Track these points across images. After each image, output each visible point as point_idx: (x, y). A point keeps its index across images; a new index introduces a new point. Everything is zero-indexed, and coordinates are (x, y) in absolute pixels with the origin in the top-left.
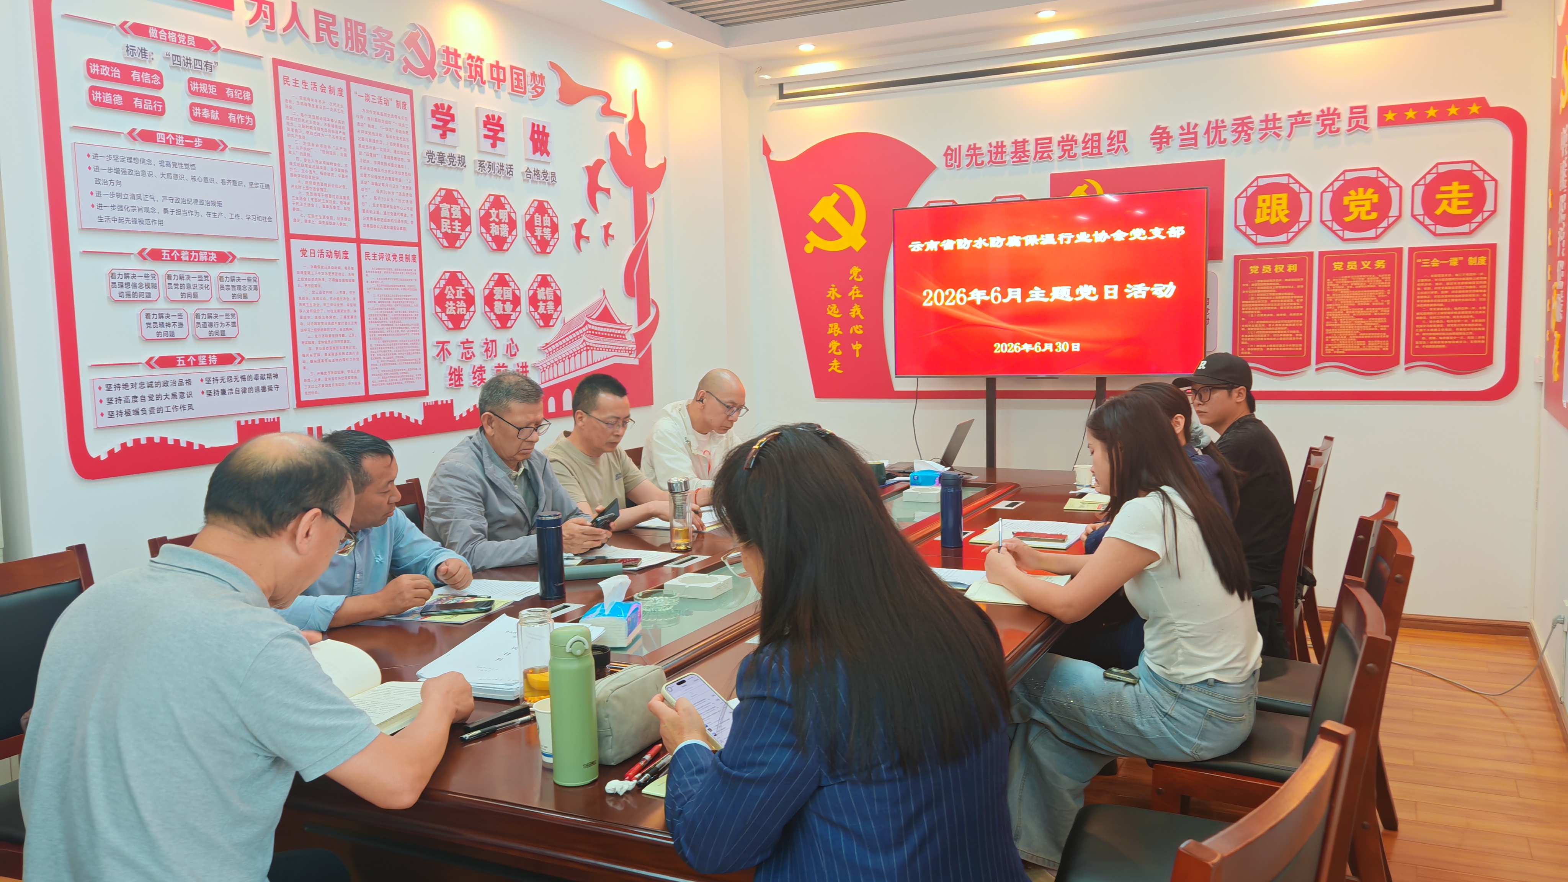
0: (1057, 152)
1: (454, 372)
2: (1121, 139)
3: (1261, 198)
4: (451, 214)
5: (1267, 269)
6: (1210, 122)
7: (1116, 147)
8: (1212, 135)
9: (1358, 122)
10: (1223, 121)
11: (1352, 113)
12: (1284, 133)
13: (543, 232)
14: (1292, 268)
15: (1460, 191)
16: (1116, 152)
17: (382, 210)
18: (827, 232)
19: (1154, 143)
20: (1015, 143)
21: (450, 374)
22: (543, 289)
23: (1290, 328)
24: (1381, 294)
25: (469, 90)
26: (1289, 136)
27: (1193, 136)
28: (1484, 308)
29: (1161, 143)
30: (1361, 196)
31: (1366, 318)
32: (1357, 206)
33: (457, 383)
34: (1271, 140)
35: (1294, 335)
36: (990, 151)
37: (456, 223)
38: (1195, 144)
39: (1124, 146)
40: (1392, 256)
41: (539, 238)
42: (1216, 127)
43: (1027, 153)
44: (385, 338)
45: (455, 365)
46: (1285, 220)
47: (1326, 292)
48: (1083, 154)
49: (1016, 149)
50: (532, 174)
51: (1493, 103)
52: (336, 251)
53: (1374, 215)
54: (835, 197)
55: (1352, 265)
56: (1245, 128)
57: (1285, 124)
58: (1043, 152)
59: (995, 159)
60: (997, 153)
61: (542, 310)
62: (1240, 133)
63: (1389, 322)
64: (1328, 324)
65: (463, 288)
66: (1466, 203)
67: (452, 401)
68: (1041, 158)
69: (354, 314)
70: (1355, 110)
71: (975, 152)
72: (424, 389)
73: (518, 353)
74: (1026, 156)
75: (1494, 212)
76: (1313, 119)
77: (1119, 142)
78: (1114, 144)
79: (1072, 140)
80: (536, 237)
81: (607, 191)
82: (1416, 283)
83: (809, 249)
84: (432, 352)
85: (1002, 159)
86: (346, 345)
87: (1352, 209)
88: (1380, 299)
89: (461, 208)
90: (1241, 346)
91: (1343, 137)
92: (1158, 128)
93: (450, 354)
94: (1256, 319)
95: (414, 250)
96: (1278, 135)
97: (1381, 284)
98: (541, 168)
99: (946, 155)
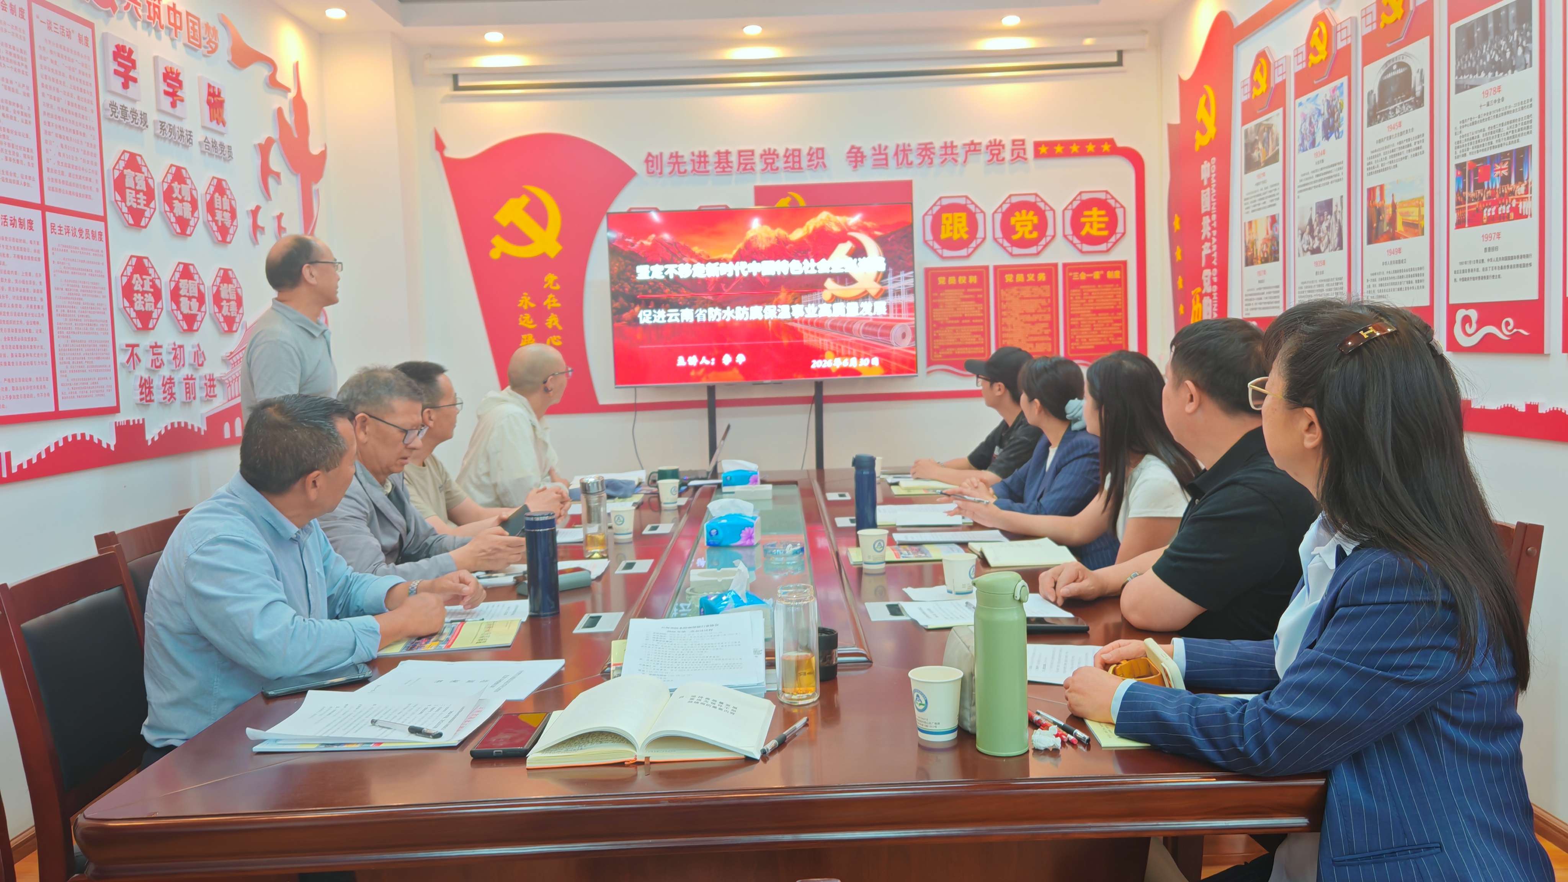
0: (759, 165)
1: (144, 384)
2: (820, 156)
3: (944, 216)
4: (136, 184)
5: (952, 280)
6: (898, 146)
7: (815, 162)
8: (901, 157)
9: (1018, 153)
10: (909, 145)
11: (1013, 145)
12: (961, 159)
13: (223, 217)
14: (973, 279)
15: (1099, 216)
16: (816, 168)
17: (67, 171)
18: (516, 236)
19: (851, 161)
20: (718, 153)
21: (141, 386)
22: (225, 285)
23: (974, 333)
24: (1043, 302)
25: (146, 33)
26: (965, 162)
27: (884, 157)
28: (1120, 314)
29: (856, 161)
30: (1024, 217)
31: (1033, 323)
32: (1022, 226)
33: (148, 398)
34: (949, 165)
35: (977, 339)
36: (693, 161)
37: (141, 195)
38: (887, 164)
39: (823, 163)
40: (1050, 270)
41: (220, 224)
42: (904, 150)
43: (730, 164)
44: (74, 337)
45: (146, 376)
46: (965, 237)
47: (1001, 302)
48: (785, 168)
49: (719, 159)
50: (210, 145)
51: (1120, 144)
52: (20, 219)
53: (1035, 235)
54: (524, 200)
55: (1020, 278)
56: (928, 153)
57: (960, 151)
58: (746, 164)
59: (699, 168)
60: (700, 162)
61: (225, 311)
62: (924, 157)
63: (1051, 327)
64: (1004, 329)
65: (151, 278)
66: (1103, 226)
67: (143, 420)
68: (745, 169)
69: (40, 304)
70: (1016, 143)
71: (677, 160)
72: (115, 404)
73: (205, 363)
74: (729, 167)
75: (1124, 234)
76: (983, 148)
77: (818, 158)
78: (813, 160)
79: (774, 154)
80: (216, 222)
81: (278, 175)
82: (1069, 293)
83: (495, 254)
84: (122, 358)
85: (705, 168)
86: (33, 343)
87: (1018, 228)
88: (1043, 307)
89: (146, 177)
90: (934, 350)
91: (1006, 165)
92: (853, 147)
93: (140, 361)
94: (945, 325)
95: (99, 226)
96: (956, 161)
97: (1044, 294)
98: (218, 139)
99: (647, 161)
